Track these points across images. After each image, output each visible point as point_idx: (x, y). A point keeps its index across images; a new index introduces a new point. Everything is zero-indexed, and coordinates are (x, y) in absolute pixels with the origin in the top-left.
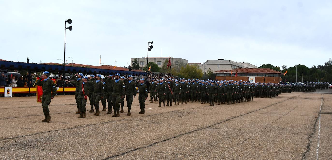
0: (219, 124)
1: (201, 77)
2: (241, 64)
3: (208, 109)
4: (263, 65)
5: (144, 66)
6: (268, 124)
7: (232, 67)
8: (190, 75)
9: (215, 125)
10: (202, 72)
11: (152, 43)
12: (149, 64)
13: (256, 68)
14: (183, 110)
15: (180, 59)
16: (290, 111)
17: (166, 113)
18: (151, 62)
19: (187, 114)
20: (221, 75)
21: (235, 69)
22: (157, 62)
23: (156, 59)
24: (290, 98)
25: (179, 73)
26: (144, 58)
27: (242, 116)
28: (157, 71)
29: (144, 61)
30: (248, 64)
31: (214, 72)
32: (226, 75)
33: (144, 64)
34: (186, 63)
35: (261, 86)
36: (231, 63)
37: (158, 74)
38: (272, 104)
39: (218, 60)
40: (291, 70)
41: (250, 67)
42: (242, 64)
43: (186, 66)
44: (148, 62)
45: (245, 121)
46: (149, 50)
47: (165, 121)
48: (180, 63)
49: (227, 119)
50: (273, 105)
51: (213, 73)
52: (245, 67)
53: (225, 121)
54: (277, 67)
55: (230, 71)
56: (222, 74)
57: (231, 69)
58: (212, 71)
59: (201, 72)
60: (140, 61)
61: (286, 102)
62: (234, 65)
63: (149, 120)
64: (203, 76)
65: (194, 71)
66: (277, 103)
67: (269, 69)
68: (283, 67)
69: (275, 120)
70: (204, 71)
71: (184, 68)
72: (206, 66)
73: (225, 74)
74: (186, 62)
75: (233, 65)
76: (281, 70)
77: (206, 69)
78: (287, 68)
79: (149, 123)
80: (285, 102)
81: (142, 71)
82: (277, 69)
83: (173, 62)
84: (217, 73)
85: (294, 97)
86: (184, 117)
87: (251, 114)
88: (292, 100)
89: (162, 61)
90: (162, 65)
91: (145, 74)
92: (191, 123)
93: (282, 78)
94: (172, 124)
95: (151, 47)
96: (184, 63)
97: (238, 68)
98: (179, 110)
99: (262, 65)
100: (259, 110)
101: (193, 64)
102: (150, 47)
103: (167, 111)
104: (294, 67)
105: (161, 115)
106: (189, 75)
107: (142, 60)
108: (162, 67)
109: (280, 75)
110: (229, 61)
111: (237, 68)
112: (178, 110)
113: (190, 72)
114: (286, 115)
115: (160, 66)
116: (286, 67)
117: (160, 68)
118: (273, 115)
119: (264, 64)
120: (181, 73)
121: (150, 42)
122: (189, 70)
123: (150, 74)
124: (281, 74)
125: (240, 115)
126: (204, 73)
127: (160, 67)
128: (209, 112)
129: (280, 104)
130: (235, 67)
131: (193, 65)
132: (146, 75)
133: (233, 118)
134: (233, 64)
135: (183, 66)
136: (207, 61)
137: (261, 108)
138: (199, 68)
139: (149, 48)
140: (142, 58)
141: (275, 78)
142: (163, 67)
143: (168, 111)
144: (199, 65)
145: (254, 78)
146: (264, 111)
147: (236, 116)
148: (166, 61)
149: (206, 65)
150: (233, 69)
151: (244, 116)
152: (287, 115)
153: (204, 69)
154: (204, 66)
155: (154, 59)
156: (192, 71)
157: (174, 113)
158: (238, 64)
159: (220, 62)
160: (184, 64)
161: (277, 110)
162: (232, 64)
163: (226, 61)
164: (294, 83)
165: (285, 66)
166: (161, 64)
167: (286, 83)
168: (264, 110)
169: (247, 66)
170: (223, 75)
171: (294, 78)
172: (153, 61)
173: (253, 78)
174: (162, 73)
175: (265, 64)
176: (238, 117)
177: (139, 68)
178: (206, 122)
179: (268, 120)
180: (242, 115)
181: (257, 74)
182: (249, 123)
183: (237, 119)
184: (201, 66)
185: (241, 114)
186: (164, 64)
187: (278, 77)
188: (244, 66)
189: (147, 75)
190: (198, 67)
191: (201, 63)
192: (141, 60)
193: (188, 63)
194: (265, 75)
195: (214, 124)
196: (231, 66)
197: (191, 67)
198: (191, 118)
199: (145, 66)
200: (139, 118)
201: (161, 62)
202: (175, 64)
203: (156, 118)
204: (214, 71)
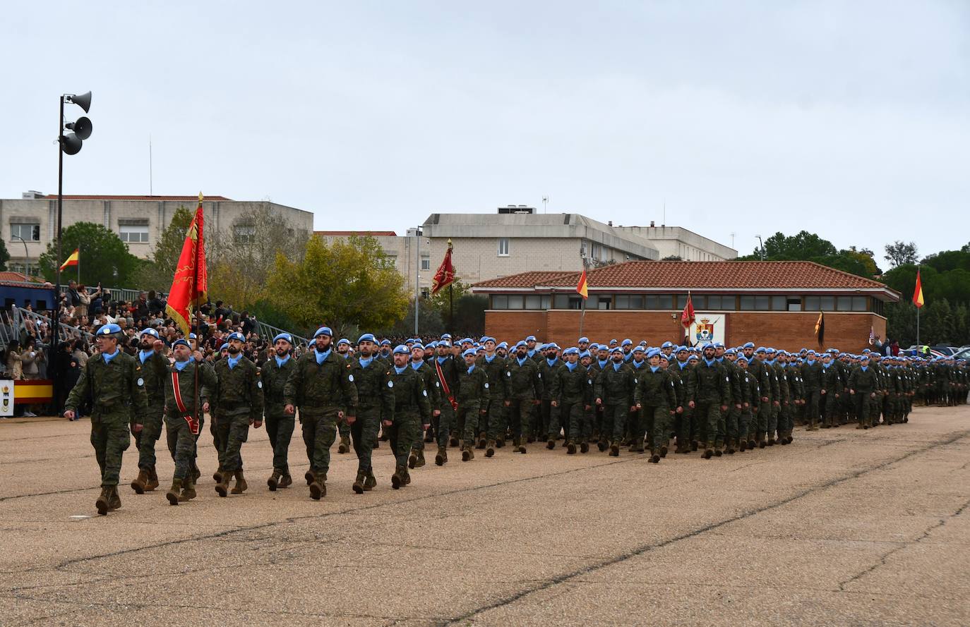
0: (507, 602)
1: (397, 316)
2: (641, 239)
3: (443, 516)
4: (769, 243)
5: (38, 250)
6: (804, 603)
7: (582, 251)
8: (327, 308)
9: (485, 608)
10: (404, 288)
11: (84, 103)
12: (67, 239)
13: (728, 262)
14: (291, 520)
15: (266, 206)
16: (942, 523)
17: (182, 545)
18: (80, 225)
19: (315, 545)
20: (516, 305)
21: (603, 264)
22: (122, 223)
23: (116, 204)
24: (935, 444)
25: (256, 294)
26: (38, 196)
27: (645, 554)
28: (122, 282)
29: (36, 219)
30: (682, 237)
31: (477, 285)
32: (547, 305)
33: (37, 237)
34: (306, 232)
35: (818, 367)
36: (580, 233)
37: (129, 297)
38: (831, 477)
39: (502, 211)
40: (940, 270)
41: (690, 256)
42: (643, 235)
43: (302, 248)
44: (65, 225)
45: (669, 581)
46: (69, 146)
47: (173, 593)
48: (265, 231)
49: (558, 572)
50: (832, 483)
51: (471, 290)
52: (661, 256)
53: (546, 586)
54: (859, 250)
55: (573, 277)
56: (524, 296)
57: (580, 268)
58: (464, 282)
59: (398, 284)
60: (12, 218)
61: (914, 469)
62: (595, 244)
63: (74, 588)
64: (411, 309)
65: (353, 281)
66: (857, 475)
67: (804, 267)
68: (891, 250)
69: (850, 575)
70: (414, 283)
71: (294, 261)
72: (426, 246)
73: (539, 295)
74: (301, 227)
75: (589, 241)
76: (884, 271)
77: (425, 265)
78: (920, 259)
79: (75, 607)
80: (906, 466)
81: (27, 281)
82: (858, 263)
83: (221, 226)
84: (492, 294)
85: (961, 436)
86: (295, 568)
87: (704, 541)
88: (949, 451)
89: (153, 218)
90: (153, 241)
91: (45, 302)
92: (338, 600)
93: (890, 322)
94: (219, 613)
95: (83, 127)
96: (290, 230)
97: (619, 260)
98: (266, 522)
99: (765, 240)
100: (753, 513)
101: (346, 238)
102: (71, 132)
103: (187, 531)
104: (960, 249)
105: (152, 553)
106: (321, 305)
107: (25, 212)
108: (152, 258)
109: (876, 303)
110: (567, 218)
111: (612, 262)
112: (257, 522)
113: (326, 289)
114: (918, 546)
115: (142, 251)
116: (910, 249)
117: (140, 261)
118: (838, 543)
119: (779, 236)
120: (273, 291)
121: (76, 100)
122: (323, 277)
123: (76, 302)
124: (881, 297)
125: (635, 545)
126: (413, 295)
127: (140, 257)
128: (446, 532)
129: (876, 478)
130: (605, 257)
131: (346, 242)
132: (49, 305)
133: (592, 568)
134: (590, 237)
135: (286, 252)
136: (435, 219)
137: (764, 505)
138: (383, 262)
139: (67, 132)
140: (20, 197)
141: (843, 317)
142: (159, 255)
143: (197, 530)
144: (384, 244)
145: (718, 321)
146: (779, 521)
147: (613, 554)
148: (175, 219)
149: (424, 241)
150: (592, 268)
151: (659, 551)
152: (921, 547)
153: (414, 266)
154: (414, 248)
155: (98, 202)
156: (343, 282)
157: (234, 540)
158: (620, 234)
159: (511, 226)
160: (293, 240)
161: (863, 512)
162: (582, 239)
163: (548, 218)
164: (961, 350)
165: (907, 243)
166: (145, 236)
167: (912, 349)
168: (780, 517)
169: (674, 245)
170: (532, 305)
171: (962, 320)
172: (96, 217)
173: (712, 318)
174: (152, 295)
175: (787, 235)
176: (625, 557)
177: (7, 264)
178: (432, 591)
179: (806, 579)
180: (647, 548)
181: (739, 295)
182: (690, 595)
183: (618, 570)
184: (396, 247)
185: (644, 543)
186: (166, 235)
187: (861, 310)
188: (658, 246)
189: (57, 307)
190: (380, 255)
191: (393, 234)
192: (14, 213)
193: (316, 229)
194: (783, 300)
195: (476, 607)
196: (578, 245)
197: (333, 256)
198: (335, 573)
199: (45, 250)
200: (9, 581)
201: (144, 223)
202: (236, 238)
203: (118, 578)
204: (475, 282)
